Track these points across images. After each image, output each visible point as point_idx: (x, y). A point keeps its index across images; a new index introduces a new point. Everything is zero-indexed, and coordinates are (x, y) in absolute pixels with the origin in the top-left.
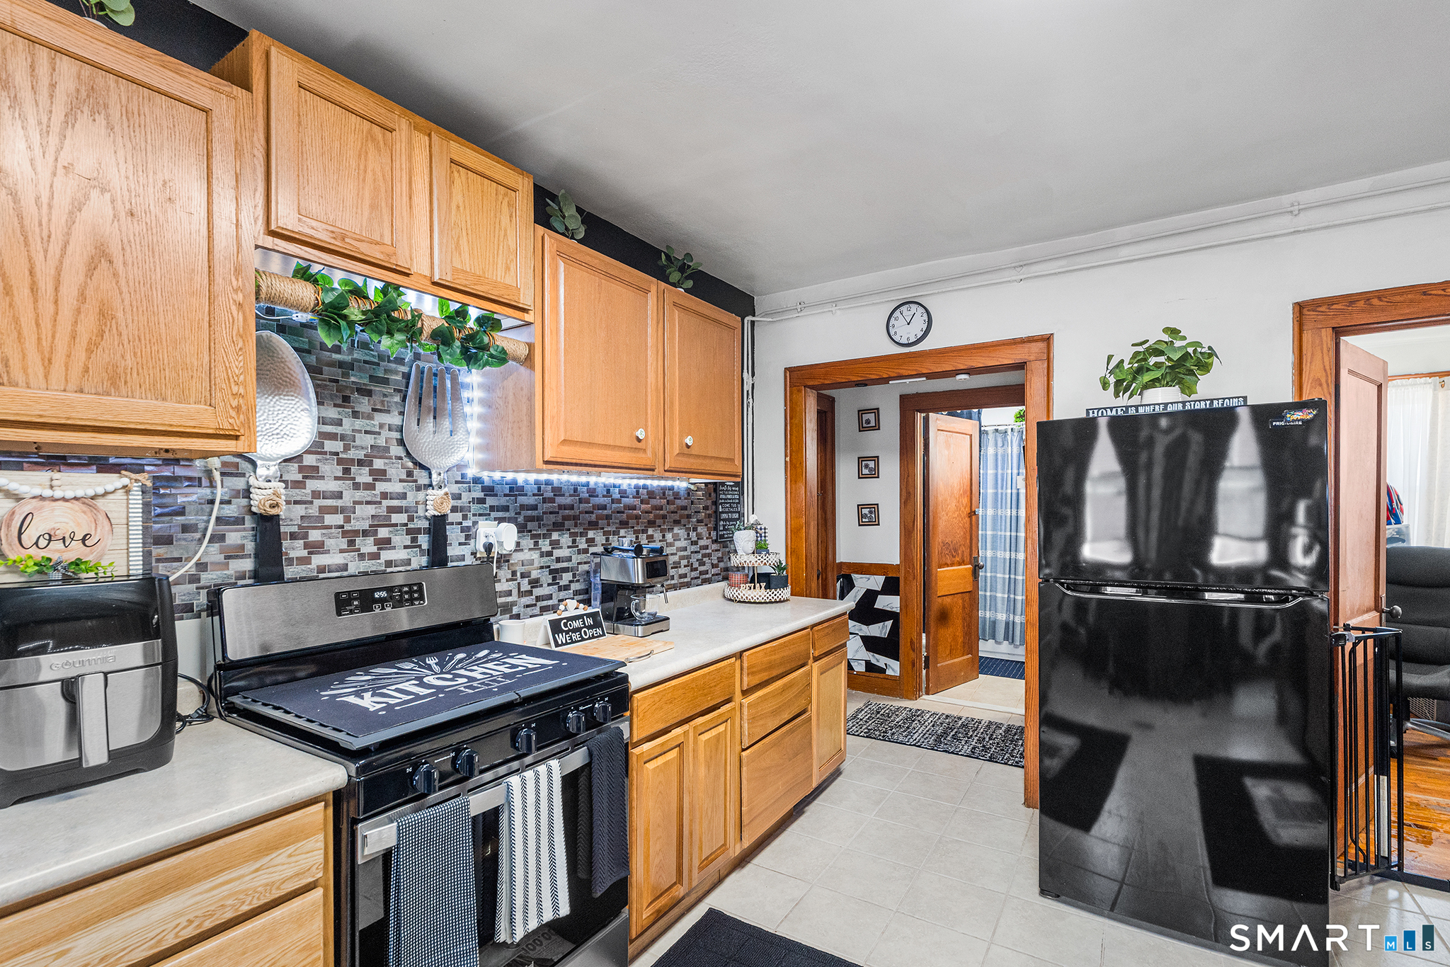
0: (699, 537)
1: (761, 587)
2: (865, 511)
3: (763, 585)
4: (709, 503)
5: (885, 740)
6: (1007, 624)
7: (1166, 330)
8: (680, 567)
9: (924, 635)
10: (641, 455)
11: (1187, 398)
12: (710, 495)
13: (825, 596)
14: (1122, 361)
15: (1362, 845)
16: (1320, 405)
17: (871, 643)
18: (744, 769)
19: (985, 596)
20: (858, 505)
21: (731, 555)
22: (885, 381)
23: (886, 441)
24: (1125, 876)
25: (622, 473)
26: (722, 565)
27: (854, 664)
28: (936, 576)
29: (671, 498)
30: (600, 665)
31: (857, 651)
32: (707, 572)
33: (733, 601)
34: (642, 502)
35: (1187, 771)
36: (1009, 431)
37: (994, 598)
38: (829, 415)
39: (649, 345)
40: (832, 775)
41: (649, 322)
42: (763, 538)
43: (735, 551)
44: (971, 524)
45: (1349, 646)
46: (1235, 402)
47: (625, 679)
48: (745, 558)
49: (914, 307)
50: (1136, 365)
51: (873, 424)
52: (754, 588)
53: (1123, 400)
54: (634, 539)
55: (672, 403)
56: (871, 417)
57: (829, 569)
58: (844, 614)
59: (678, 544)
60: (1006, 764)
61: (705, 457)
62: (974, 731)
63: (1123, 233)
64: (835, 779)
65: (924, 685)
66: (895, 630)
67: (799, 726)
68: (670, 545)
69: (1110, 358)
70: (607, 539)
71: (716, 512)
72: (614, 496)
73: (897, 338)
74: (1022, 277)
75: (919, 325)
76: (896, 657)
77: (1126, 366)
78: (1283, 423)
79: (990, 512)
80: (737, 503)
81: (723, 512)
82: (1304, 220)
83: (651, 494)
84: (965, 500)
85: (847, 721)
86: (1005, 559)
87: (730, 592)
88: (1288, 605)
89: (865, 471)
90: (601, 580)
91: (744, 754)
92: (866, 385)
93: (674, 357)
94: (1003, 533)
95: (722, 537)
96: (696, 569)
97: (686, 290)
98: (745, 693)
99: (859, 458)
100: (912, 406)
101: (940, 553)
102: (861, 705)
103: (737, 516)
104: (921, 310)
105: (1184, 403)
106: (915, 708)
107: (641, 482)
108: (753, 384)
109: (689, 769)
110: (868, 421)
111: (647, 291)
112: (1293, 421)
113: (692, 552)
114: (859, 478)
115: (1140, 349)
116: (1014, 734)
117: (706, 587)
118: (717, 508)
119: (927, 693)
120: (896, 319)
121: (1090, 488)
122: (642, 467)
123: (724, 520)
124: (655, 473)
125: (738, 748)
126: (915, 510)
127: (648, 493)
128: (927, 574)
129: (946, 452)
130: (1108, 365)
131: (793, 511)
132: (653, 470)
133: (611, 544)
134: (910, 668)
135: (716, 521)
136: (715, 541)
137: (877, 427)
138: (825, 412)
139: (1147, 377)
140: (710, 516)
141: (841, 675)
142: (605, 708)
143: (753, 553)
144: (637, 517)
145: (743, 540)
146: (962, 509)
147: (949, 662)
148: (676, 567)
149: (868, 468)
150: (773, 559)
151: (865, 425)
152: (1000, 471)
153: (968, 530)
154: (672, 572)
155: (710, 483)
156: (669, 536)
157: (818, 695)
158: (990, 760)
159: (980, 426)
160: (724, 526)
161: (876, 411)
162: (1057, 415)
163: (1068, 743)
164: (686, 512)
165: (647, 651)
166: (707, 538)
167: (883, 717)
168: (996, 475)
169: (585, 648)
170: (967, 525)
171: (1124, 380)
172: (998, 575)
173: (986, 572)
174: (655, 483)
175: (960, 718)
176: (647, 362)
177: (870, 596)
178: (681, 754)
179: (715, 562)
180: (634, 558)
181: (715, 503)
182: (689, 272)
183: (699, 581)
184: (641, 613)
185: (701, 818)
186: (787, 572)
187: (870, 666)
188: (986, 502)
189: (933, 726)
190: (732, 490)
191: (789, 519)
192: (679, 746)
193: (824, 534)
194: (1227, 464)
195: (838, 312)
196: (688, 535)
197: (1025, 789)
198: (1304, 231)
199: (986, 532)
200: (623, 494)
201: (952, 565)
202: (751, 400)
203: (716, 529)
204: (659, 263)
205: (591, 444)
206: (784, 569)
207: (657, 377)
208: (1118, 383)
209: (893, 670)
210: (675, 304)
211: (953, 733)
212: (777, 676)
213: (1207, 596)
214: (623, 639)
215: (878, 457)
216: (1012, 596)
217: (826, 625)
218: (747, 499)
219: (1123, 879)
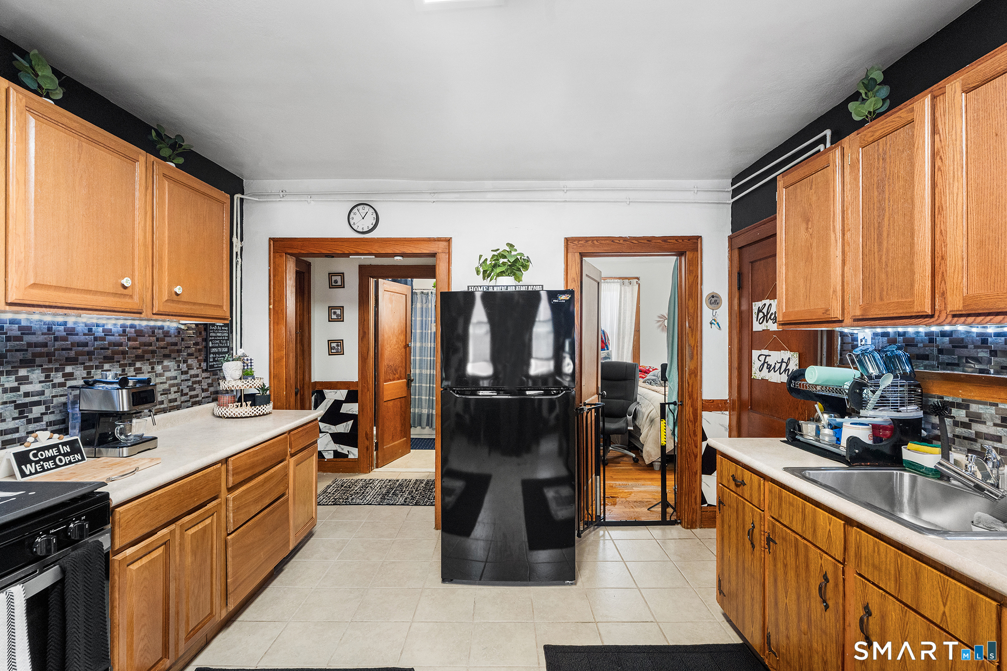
0: (190, 367)
1: (247, 405)
2: (334, 345)
3: (249, 403)
4: (199, 340)
5: (347, 504)
6: (428, 415)
7: (508, 244)
8: (170, 393)
9: (375, 428)
10: (127, 300)
11: (518, 283)
12: (200, 333)
13: (303, 408)
14: (486, 260)
15: (590, 512)
16: (571, 292)
17: (337, 438)
18: (230, 549)
19: (415, 398)
20: (328, 341)
21: (220, 381)
22: (347, 255)
23: (348, 296)
24: (487, 558)
25: (106, 315)
26: (212, 389)
27: (325, 454)
28: (383, 388)
29: (161, 336)
30: (77, 488)
31: (327, 444)
32: (197, 396)
33: (221, 417)
34: (129, 339)
35: (518, 489)
36: (430, 293)
37: (420, 400)
38: (306, 275)
39: (137, 206)
40: (306, 537)
41: (137, 187)
42: (249, 367)
43: (224, 378)
44: (406, 352)
45: (585, 412)
46: (538, 288)
47: (106, 496)
48: (233, 383)
49: (367, 208)
50: (493, 262)
51: (339, 283)
52: (241, 406)
53: (487, 282)
54: (120, 372)
55: (161, 257)
56: (339, 278)
57: (306, 387)
58: (316, 419)
59: (168, 374)
60: (425, 505)
61: (194, 304)
62: (406, 488)
63: (488, 184)
64: (308, 540)
65: (375, 462)
66: (355, 427)
67: (278, 507)
68: (161, 375)
69: (481, 256)
70: (89, 373)
71: (206, 347)
72: (96, 335)
73: (355, 227)
74: (434, 200)
75: (370, 221)
76: (355, 445)
77: (488, 262)
78: (557, 301)
79: (418, 344)
80: (226, 340)
81: (213, 347)
82: (569, 195)
83: (139, 333)
84: (402, 337)
85: (317, 496)
86: (427, 374)
87: (218, 411)
88: (559, 395)
89: (334, 317)
90: (80, 410)
91: (229, 537)
92: (333, 257)
93: (164, 219)
94: (426, 358)
95: (212, 366)
96: (187, 394)
97: (177, 166)
98: (230, 490)
99: (329, 307)
100: (367, 273)
101: (386, 373)
102: (330, 483)
103: (226, 350)
104: (371, 210)
105: (515, 286)
106: (369, 478)
107: (129, 323)
108: (242, 248)
109: (175, 561)
110: (336, 281)
111: (135, 161)
112: (562, 300)
113: (182, 381)
114: (329, 321)
115: (495, 253)
116: (429, 485)
117: (197, 408)
118: (207, 344)
119: (377, 467)
120: (355, 214)
121: (472, 330)
122: (128, 310)
123: (214, 353)
124: (142, 316)
125: (224, 534)
126: (368, 343)
127: (136, 331)
128: (377, 386)
129: (390, 306)
130: (480, 260)
131: (275, 345)
132: (141, 313)
133: (93, 377)
134: (365, 453)
135: (207, 354)
136: (206, 371)
137: (342, 286)
138: (303, 273)
139: (498, 270)
140: (200, 350)
141: (312, 465)
142: (81, 527)
143: (240, 379)
144: (124, 353)
145: (231, 370)
146: (400, 343)
147: (392, 444)
148: (167, 394)
149: (336, 314)
150: (258, 383)
151: (333, 284)
152: (424, 319)
153: (404, 357)
154: (160, 398)
155: (200, 324)
156: (159, 369)
157: (294, 481)
158: (416, 505)
159: (412, 289)
160: (214, 358)
161: (342, 275)
162: (454, 289)
163: (458, 485)
164: (176, 348)
165: (133, 468)
166: (197, 368)
167: (346, 488)
168: (422, 321)
169: (61, 474)
170: (403, 354)
171: (487, 271)
172: (423, 385)
173: (415, 383)
174: (144, 323)
175: (398, 481)
176: (134, 221)
177: (337, 404)
178: (167, 552)
179: (206, 387)
180: (118, 389)
181: (206, 340)
182: (180, 150)
183: (190, 404)
184: (127, 436)
185: (188, 597)
186: (270, 392)
187: (337, 454)
188: (416, 338)
189: (380, 489)
190: (222, 330)
191: (272, 352)
192: (165, 543)
193: (302, 361)
194: (537, 319)
195: (312, 202)
196: (179, 366)
197: (436, 519)
198: (569, 201)
199: (416, 357)
200: (108, 332)
201: (394, 380)
202: (239, 260)
203: (206, 360)
204: (149, 137)
205: (67, 289)
206: (267, 390)
207: (145, 233)
208: (485, 272)
209: (353, 454)
210: (164, 175)
211: (393, 491)
212: (259, 473)
213: (528, 393)
214: (105, 461)
215: (343, 307)
216: (431, 398)
217: (301, 429)
218: (236, 336)
219: (487, 560)
